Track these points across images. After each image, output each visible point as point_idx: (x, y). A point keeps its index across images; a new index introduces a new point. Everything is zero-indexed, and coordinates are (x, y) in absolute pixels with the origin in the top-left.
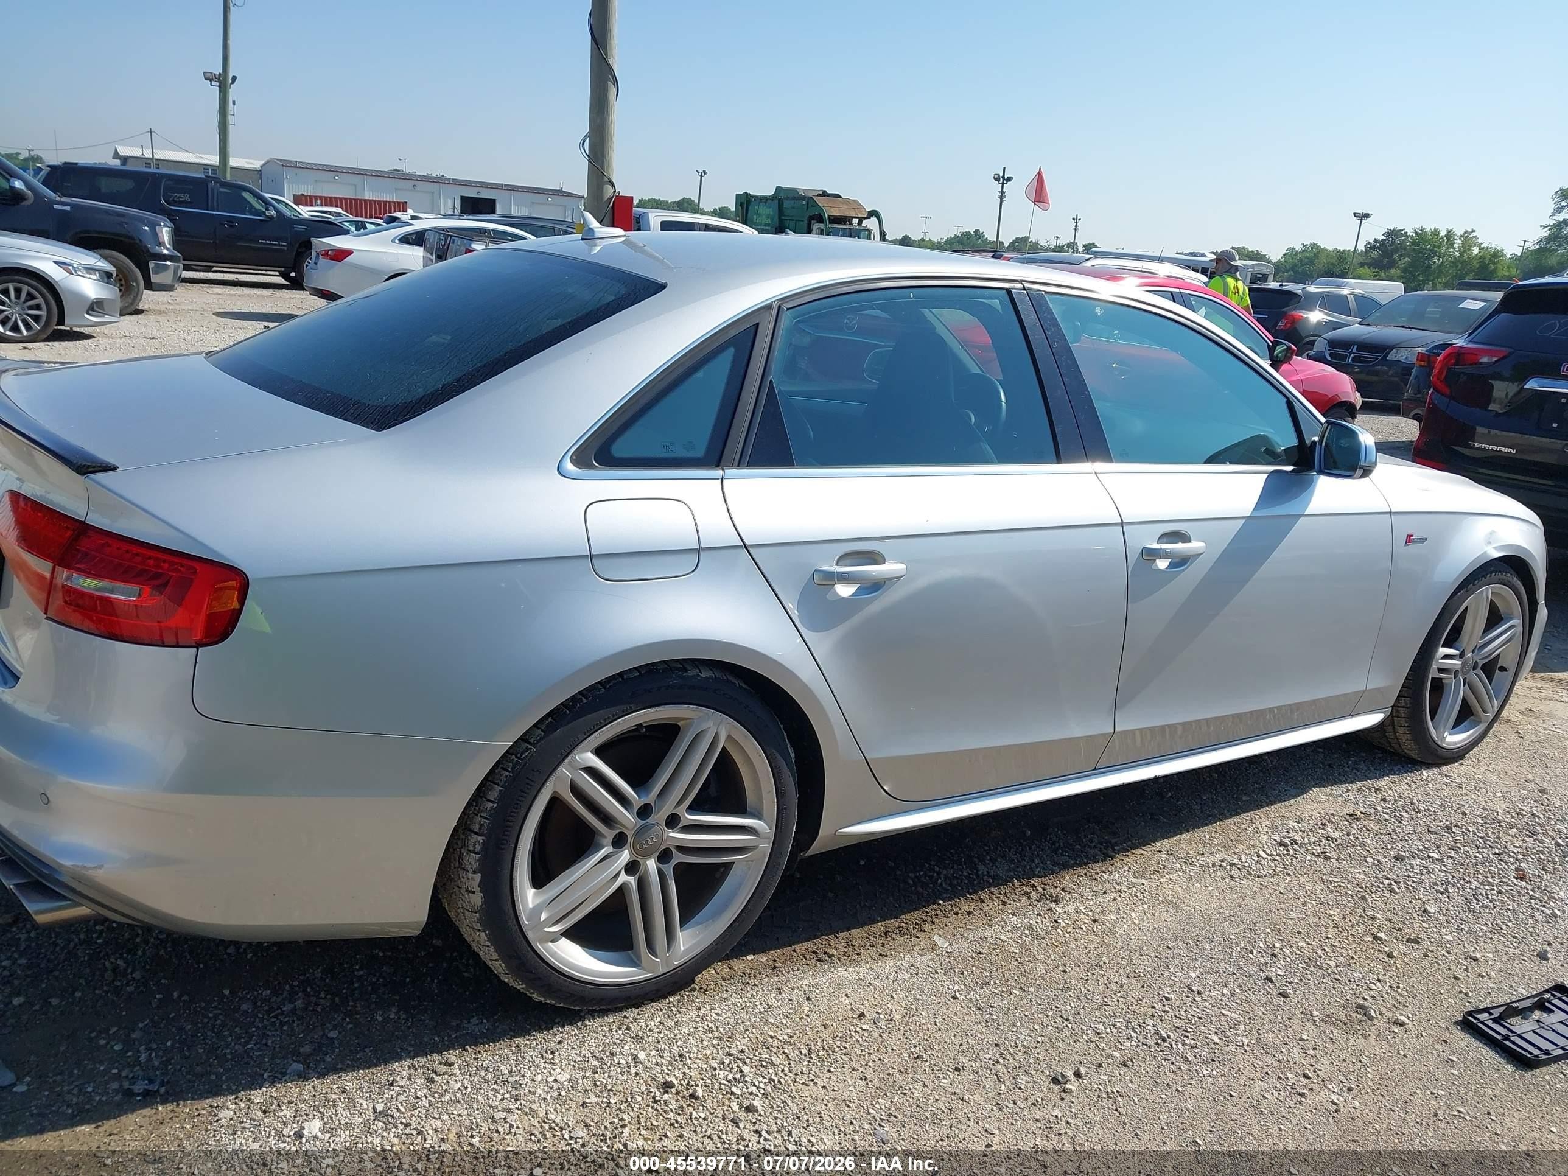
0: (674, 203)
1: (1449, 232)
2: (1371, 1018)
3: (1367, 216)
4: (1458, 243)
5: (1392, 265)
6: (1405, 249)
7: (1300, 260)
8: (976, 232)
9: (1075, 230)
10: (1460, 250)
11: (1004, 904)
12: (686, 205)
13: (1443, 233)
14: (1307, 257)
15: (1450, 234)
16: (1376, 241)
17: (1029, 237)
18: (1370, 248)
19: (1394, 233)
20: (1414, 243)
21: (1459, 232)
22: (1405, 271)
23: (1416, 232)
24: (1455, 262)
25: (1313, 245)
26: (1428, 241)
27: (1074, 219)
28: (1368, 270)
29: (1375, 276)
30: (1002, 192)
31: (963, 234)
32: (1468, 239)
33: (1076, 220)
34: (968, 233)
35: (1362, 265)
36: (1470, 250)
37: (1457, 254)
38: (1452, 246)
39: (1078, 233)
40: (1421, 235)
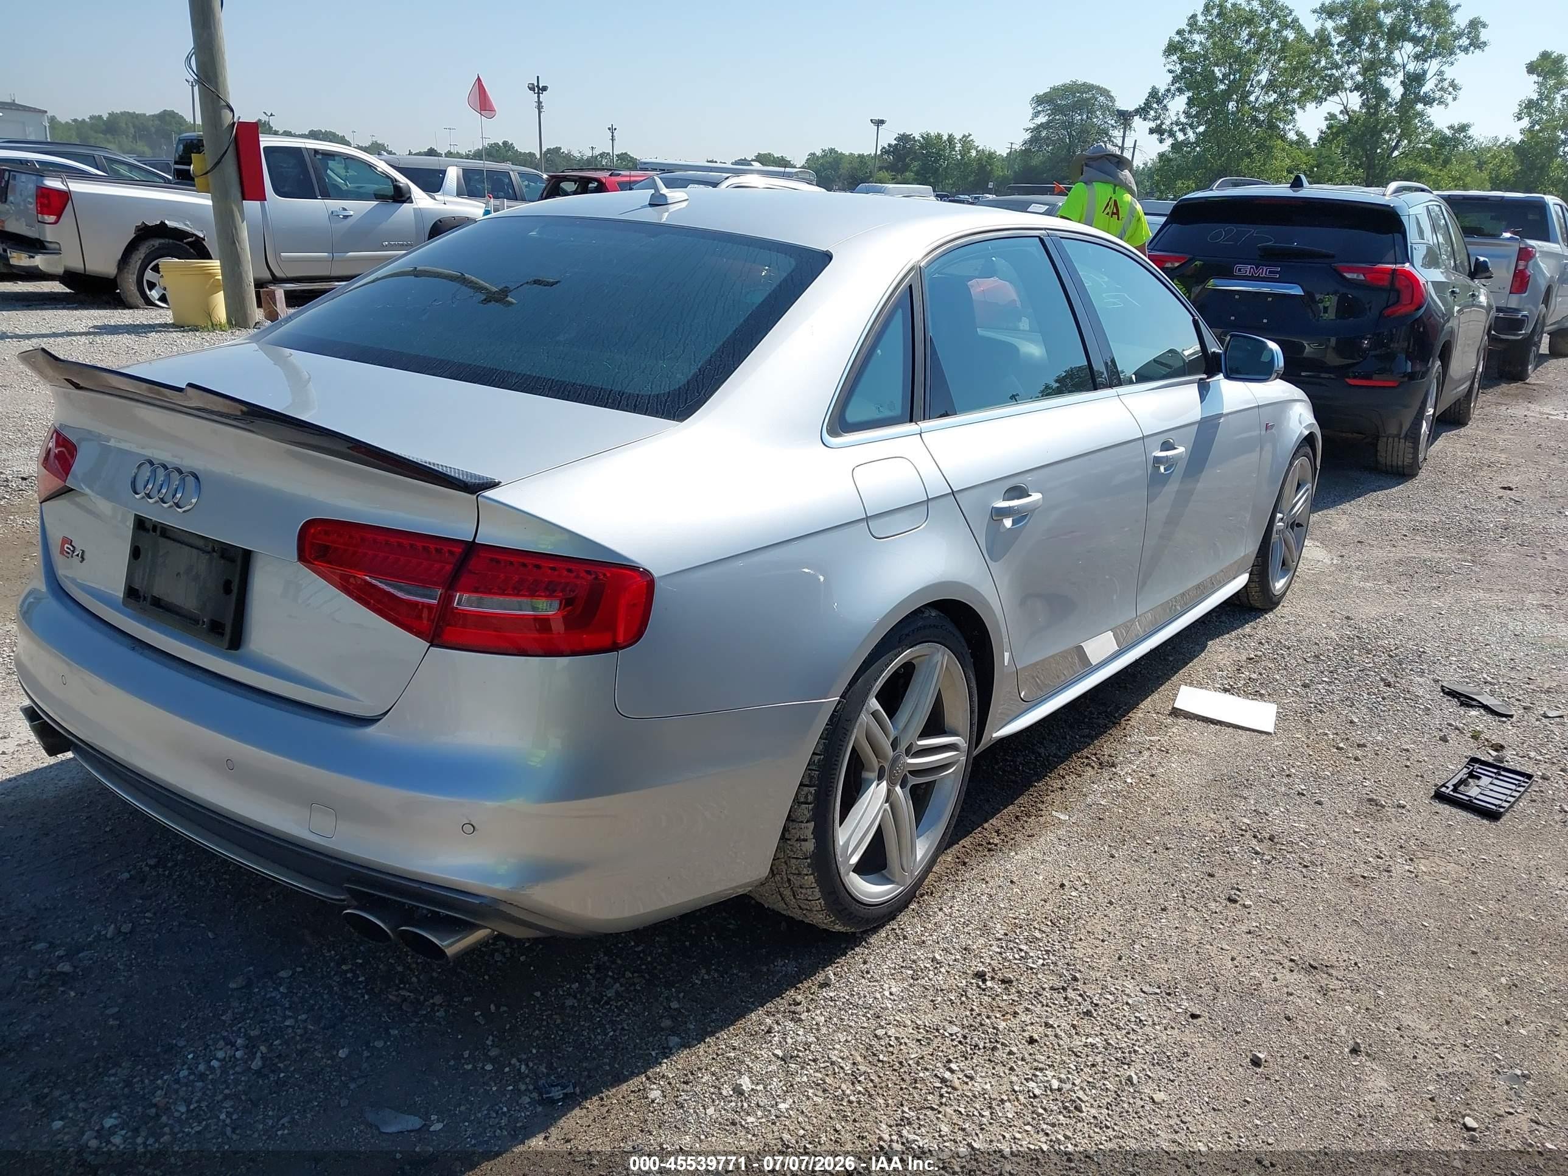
0: (153, 116)
1: (950, 136)
2: (1383, 807)
3: (882, 122)
4: (958, 147)
5: (906, 168)
6: (915, 153)
7: (822, 165)
8: (505, 143)
9: (612, 140)
10: (960, 153)
11: (1080, 776)
12: (167, 118)
13: (945, 138)
14: (827, 162)
15: (951, 138)
16: (889, 145)
17: (560, 148)
18: (885, 151)
19: (904, 138)
20: (922, 147)
21: (958, 136)
22: (917, 173)
23: (922, 137)
24: (959, 164)
25: (832, 150)
26: (933, 145)
27: (609, 129)
28: (886, 173)
29: (893, 179)
30: (539, 102)
31: (491, 146)
32: (966, 141)
33: (612, 130)
34: (497, 144)
35: (881, 168)
36: (969, 152)
37: (959, 157)
38: (953, 149)
39: (616, 142)
40: (927, 138)
